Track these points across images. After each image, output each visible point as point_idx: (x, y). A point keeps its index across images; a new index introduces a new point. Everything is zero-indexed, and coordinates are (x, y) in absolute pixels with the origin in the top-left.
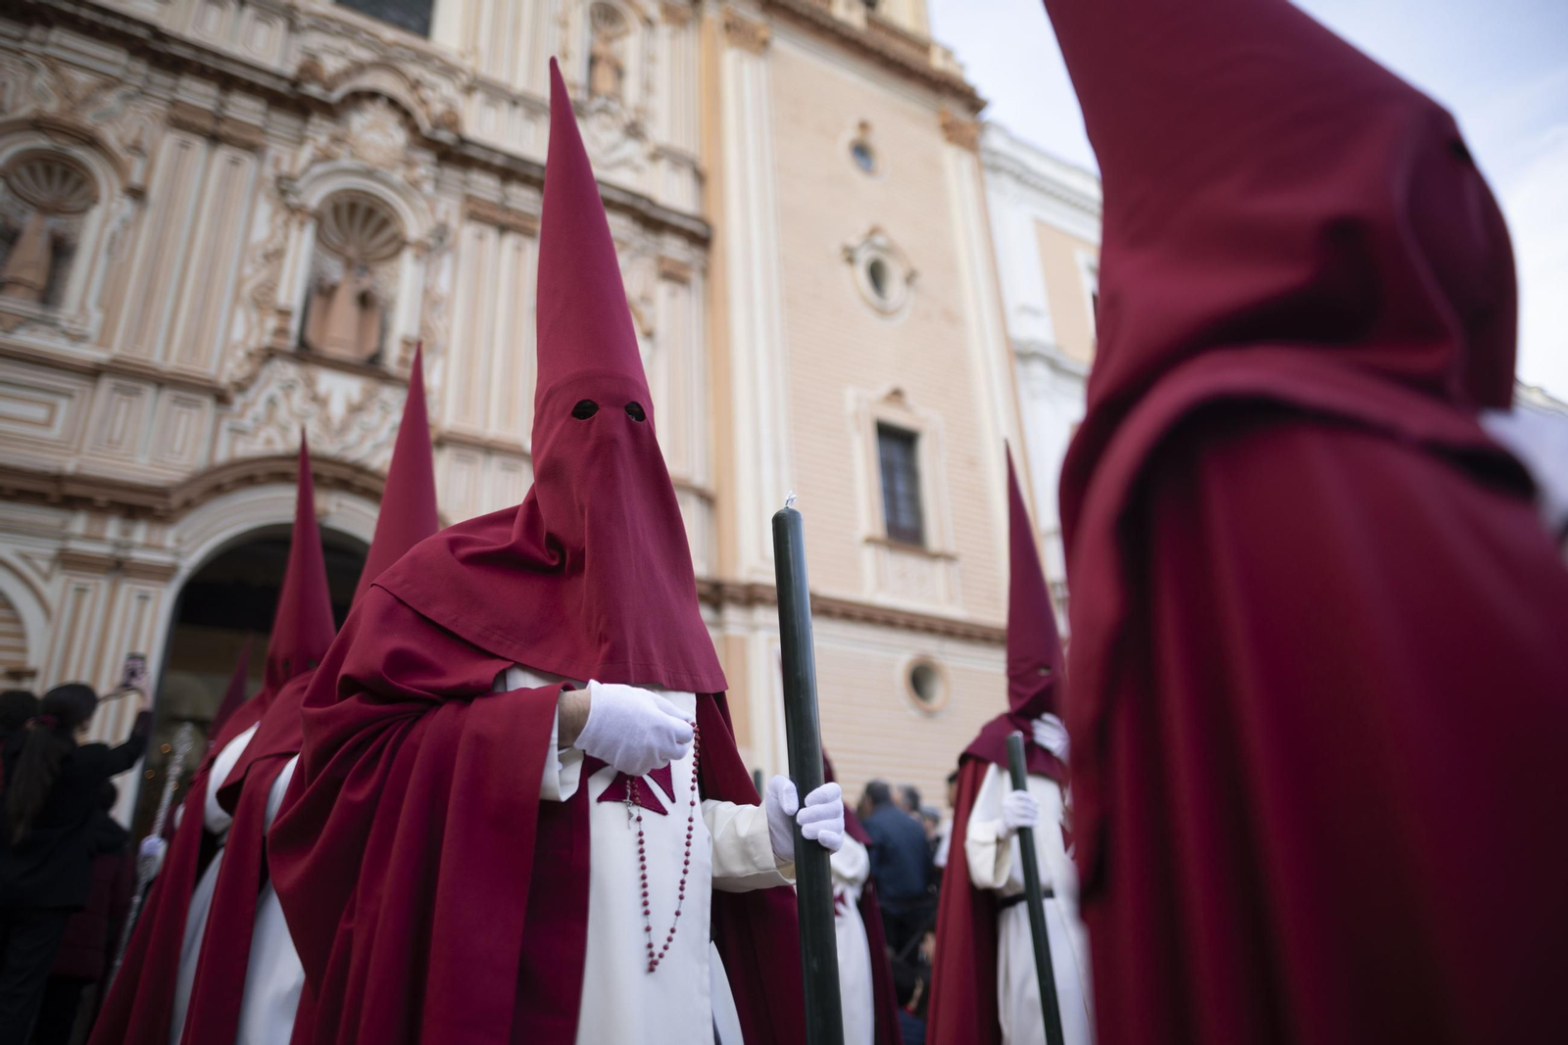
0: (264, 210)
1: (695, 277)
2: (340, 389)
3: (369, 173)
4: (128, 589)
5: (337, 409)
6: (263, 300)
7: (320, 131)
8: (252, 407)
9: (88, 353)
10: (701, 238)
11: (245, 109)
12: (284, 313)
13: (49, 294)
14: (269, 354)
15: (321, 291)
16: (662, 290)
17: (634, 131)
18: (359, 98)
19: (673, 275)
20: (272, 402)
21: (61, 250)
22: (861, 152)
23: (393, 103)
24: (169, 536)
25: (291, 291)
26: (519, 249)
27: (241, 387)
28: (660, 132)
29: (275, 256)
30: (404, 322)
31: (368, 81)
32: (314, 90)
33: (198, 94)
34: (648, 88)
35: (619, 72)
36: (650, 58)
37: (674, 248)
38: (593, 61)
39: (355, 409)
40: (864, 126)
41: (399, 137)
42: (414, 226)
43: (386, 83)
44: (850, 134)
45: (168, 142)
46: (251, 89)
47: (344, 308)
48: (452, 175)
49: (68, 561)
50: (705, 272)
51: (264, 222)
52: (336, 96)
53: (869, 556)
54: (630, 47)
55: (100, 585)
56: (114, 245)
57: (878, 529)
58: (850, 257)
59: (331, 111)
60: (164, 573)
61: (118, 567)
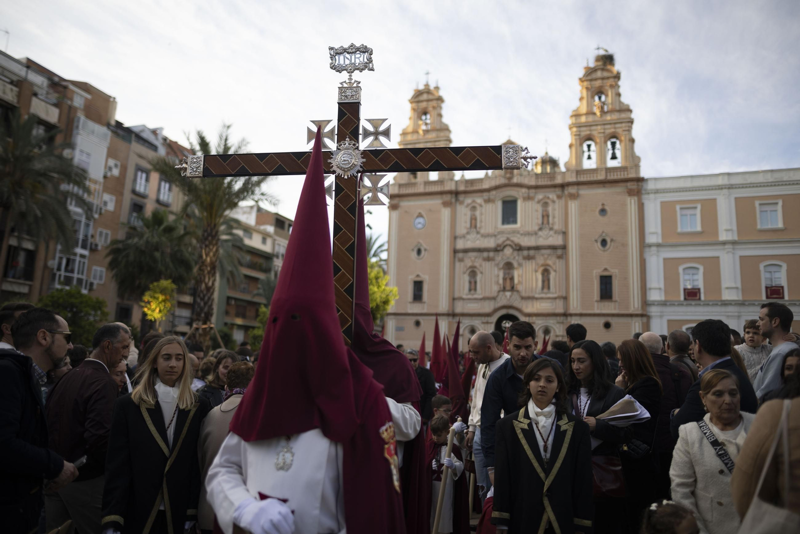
0: (496, 269)
1: (564, 256)
2: (508, 294)
3: (508, 258)
4: (489, 325)
5: (508, 297)
6: (497, 283)
7: (501, 253)
8: (499, 299)
9: (480, 297)
10: (564, 247)
11: (491, 254)
12: (500, 285)
13: (475, 289)
14: (499, 292)
15: (505, 279)
16: (557, 261)
17: (551, 229)
18: (505, 247)
19: (559, 257)
20: (501, 298)
21: (476, 282)
22: (603, 211)
23: (510, 245)
24: (492, 318)
25: (501, 281)
26: (532, 262)
27: (497, 296)
28: (556, 227)
29: (498, 276)
30: (516, 281)
31: (505, 244)
32: (499, 249)
33: (485, 254)
34: (554, 217)
35: (548, 216)
36: (554, 210)
37: (559, 252)
38: (543, 216)
39: (511, 296)
40: (603, 205)
41: (511, 250)
42: (515, 264)
43: (508, 242)
44: (600, 207)
45: (483, 263)
46: (491, 251)
47: (508, 282)
48: (520, 252)
49: (483, 323)
50: (566, 254)
51: (496, 271)
52: (502, 248)
53: (596, 304)
54: (550, 209)
55: (486, 325)
56: (481, 281)
57: (599, 299)
58: (596, 241)
59: (502, 250)
60: (491, 323)
61: (487, 323)
